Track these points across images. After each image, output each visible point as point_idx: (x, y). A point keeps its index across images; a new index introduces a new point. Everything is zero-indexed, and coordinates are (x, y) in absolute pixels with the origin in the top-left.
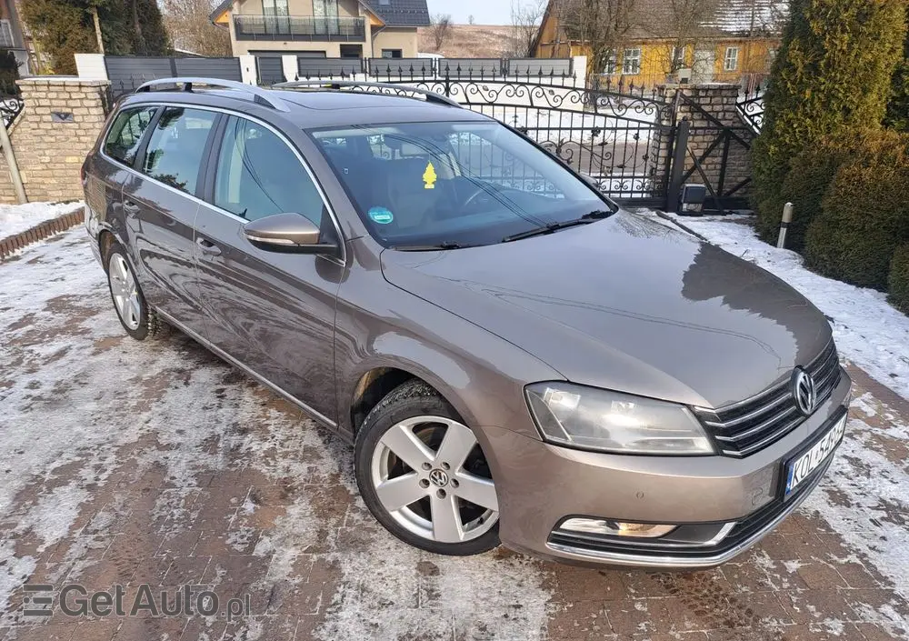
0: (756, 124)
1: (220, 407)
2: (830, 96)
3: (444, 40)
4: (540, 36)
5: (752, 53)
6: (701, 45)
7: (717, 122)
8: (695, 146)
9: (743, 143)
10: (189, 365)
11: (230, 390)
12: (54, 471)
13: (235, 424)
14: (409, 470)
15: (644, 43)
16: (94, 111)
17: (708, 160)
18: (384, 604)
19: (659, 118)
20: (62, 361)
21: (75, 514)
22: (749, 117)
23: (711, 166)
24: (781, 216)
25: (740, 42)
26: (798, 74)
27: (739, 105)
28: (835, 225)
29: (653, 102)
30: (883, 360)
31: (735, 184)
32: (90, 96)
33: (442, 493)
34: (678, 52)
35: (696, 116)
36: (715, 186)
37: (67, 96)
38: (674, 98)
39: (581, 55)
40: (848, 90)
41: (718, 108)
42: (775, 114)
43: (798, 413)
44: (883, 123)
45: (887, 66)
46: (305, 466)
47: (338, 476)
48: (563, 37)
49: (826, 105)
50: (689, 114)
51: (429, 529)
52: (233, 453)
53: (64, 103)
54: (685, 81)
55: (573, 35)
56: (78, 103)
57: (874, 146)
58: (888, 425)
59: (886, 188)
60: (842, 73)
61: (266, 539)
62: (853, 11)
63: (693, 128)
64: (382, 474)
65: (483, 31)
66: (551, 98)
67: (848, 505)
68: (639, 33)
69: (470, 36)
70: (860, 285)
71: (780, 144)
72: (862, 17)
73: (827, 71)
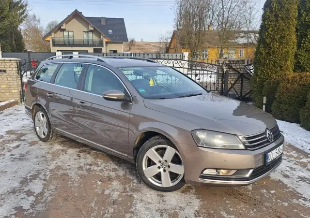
0: (251, 73)
1: (80, 159)
2: (275, 62)
3: (132, 47)
4: (170, 45)
5: (249, 50)
6: (230, 48)
7: (238, 72)
8: (231, 80)
9: (247, 79)
10: (65, 148)
11: (81, 154)
12: (30, 176)
13: (87, 163)
14: (154, 164)
15: (209, 48)
16: (14, 69)
17: (236, 85)
18: (149, 203)
19: (218, 71)
20: (19, 148)
21: (42, 186)
22: (249, 70)
23: (237, 86)
24: (263, 102)
25: (244, 47)
26: (264, 55)
27: (245, 66)
28: (280, 103)
29: (215, 65)
30: (299, 142)
31: (246, 93)
32: (14, 64)
33: (165, 171)
34: (221, 51)
35: (231, 70)
36: (239, 93)
37: (5, 64)
38: (223, 64)
39: (186, 52)
40: (280, 60)
41: (238, 67)
42: (257, 68)
43: (268, 141)
44: (294, 71)
45: (292, 53)
46: (114, 173)
47: (126, 175)
48: (179, 46)
49: (274, 65)
50: (228, 69)
51: (160, 183)
52: (89, 170)
53: (3, 66)
54: (226, 58)
55: (183, 45)
56: (8, 66)
57: (290, 77)
58: (301, 159)
59: (295, 90)
60: (278, 55)
61: (107, 190)
62: (279, 36)
63: (230, 74)
64: (145, 166)
65: (148, 44)
66: (180, 64)
67: (289, 178)
68: (207, 44)
69: (141, 46)
70: (291, 122)
71: (260, 78)
72: (282, 37)
73: (273, 54)
